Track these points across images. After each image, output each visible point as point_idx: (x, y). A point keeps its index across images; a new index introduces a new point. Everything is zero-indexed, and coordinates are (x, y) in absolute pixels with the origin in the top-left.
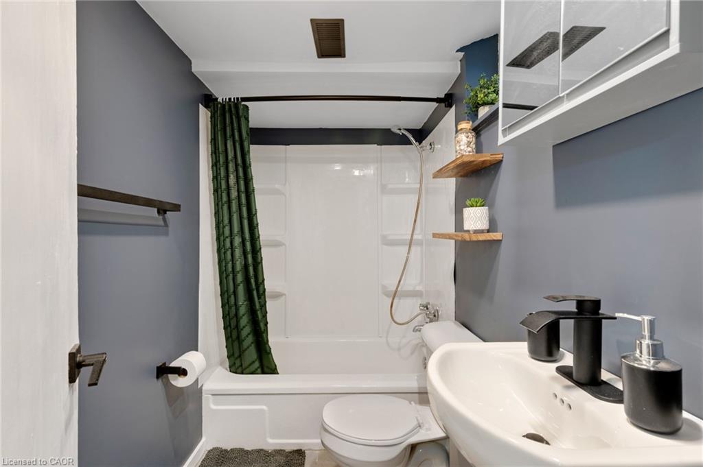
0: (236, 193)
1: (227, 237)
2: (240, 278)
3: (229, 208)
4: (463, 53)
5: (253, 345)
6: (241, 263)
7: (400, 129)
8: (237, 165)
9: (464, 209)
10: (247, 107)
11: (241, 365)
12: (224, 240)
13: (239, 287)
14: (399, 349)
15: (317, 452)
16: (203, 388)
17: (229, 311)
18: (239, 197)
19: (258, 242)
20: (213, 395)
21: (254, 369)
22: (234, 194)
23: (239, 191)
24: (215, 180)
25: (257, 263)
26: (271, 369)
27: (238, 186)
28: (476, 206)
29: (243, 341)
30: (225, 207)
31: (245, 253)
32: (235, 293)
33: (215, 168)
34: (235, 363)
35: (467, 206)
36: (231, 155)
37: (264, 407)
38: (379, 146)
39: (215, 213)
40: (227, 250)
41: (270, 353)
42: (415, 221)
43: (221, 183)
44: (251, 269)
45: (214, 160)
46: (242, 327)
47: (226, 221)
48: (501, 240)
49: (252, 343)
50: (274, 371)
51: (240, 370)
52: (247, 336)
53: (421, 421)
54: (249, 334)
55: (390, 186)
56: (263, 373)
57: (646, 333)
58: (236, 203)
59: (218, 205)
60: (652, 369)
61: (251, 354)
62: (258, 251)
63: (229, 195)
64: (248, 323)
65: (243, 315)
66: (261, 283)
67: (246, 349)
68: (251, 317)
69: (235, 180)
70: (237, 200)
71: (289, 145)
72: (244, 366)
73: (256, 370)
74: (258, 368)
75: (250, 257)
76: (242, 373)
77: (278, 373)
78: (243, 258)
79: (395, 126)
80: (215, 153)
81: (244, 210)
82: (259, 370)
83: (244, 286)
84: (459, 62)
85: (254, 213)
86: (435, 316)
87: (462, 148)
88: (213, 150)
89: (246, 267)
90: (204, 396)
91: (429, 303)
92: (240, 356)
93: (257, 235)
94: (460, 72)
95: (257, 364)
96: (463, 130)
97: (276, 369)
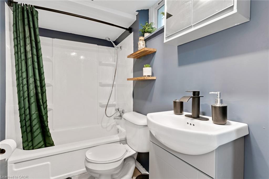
0: (31, 55)
1: (24, 78)
2: (33, 100)
3: (26, 63)
4: (138, 13)
5: (40, 134)
6: (33, 92)
7: (109, 39)
8: (31, 41)
9: (143, 68)
10: (37, 12)
11: (33, 145)
12: (22, 80)
13: (32, 105)
14: (106, 128)
15: (77, 176)
16: (8, 161)
17: (25, 118)
18: (32, 57)
19: (43, 81)
20: (15, 163)
21: (40, 146)
22: (29, 55)
23: (32, 54)
24: (16, 47)
25: (43, 92)
26: (51, 144)
27: (32, 52)
28: (148, 67)
29: (35, 132)
30: (23, 63)
31: (36, 87)
32: (29, 108)
33: (16, 40)
34: (28, 145)
35: (144, 67)
36: (27, 34)
37: (48, 163)
38: (98, 46)
39: (16, 65)
40: (25, 85)
41: (50, 136)
42: (115, 76)
43: (20, 49)
44: (40, 95)
45: (15, 36)
46: (34, 125)
47: (24, 69)
48: (155, 80)
49: (40, 133)
50: (52, 145)
51: (32, 147)
52: (37, 129)
53: (127, 149)
54: (38, 128)
55: (103, 62)
56: (46, 146)
57: (219, 97)
58: (30, 60)
59: (18, 60)
60: (221, 106)
61: (39, 138)
62: (44, 86)
63: (26, 56)
64: (38, 122)
65: (35, 119)
66: (45, 102)
67: (36, 136)
68: (39, 120)
69: (30, 48)
70: (31, 59)
71: (54, 38)
72: (34, 146)
73: (42, 146)
74: (43, 145)
75: (39, 89)
76: (33, 149)
77: (54, 145)
78: (35, 89)
79: (107, 37)
80: (16, 32)
81: (36, 65)
82: (44, 146)
83: (35, 104)
84: (136, 16)
85: (42, 66)
86: (123, 112)
87: (141, 46)
88: (15, 30)
89: (37, 94)
90: (9, 165)
91: (119, 108)
92: (32, 140)
93: (43, 78)
94: (136, 20)
95: (42, 143)
96: (141, 40)
97: (53, 143)
